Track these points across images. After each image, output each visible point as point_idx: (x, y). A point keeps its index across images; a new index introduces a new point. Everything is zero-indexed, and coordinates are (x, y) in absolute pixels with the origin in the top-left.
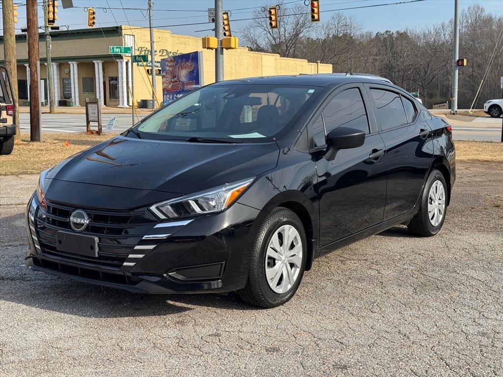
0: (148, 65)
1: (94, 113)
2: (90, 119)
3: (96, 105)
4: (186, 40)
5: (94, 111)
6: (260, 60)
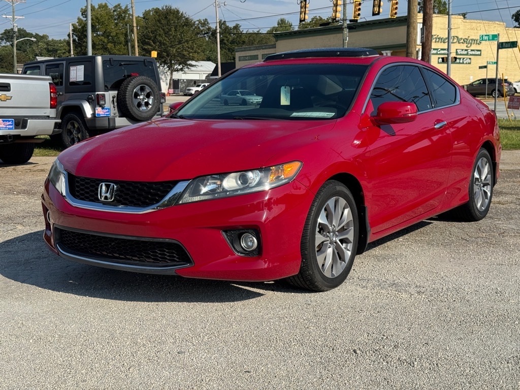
0: (439, 53)
4: (478, 25)
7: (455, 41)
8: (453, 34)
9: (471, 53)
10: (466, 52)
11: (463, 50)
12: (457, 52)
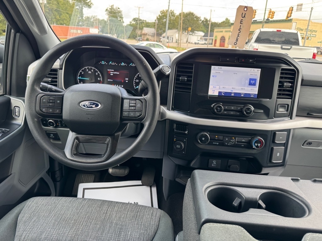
11: (309, 34)
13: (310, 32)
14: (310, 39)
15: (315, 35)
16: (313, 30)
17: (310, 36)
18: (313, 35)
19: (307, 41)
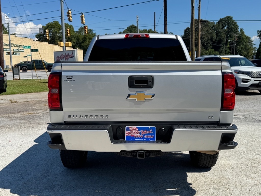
0: (6, 50)
1: (17, 72)
2: (14, 74)
3: (18, 69)
4: (22, 39)
5: (17, 71)
6: (53, 48)
7: (13, 45)
8: (11, 42)
9: (20, 51)
10: (18, 50)
11: (16, 49)
12: (14, 50)
13: (17, 47)
14: (19, 54)
15: (23, 50)
16: (19, 45)
17: (18, 51)
18: (20, 50)
19: (12, 56)
